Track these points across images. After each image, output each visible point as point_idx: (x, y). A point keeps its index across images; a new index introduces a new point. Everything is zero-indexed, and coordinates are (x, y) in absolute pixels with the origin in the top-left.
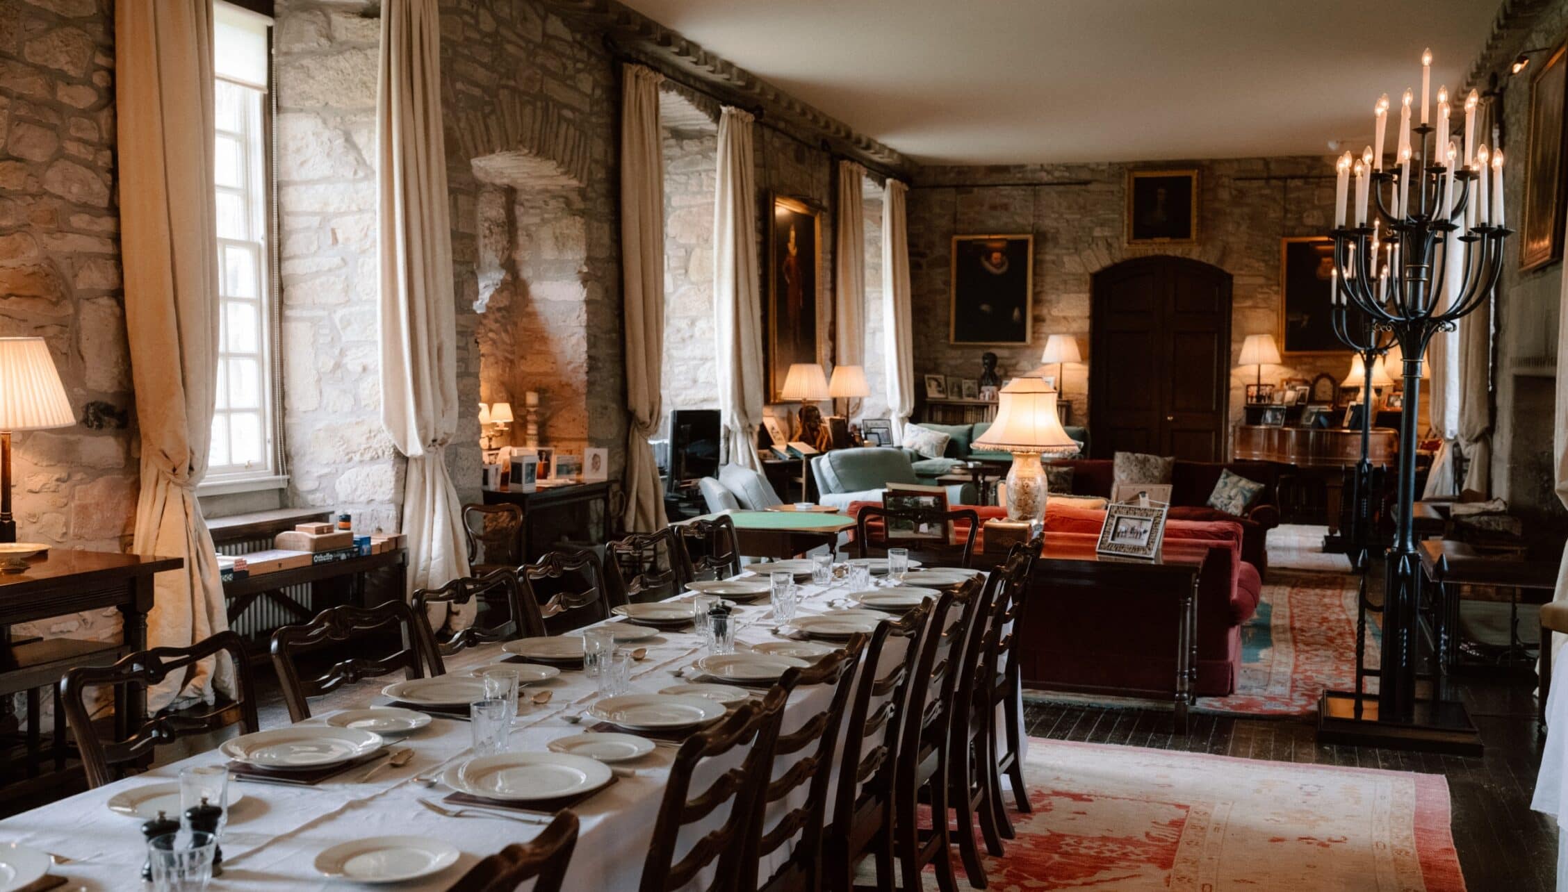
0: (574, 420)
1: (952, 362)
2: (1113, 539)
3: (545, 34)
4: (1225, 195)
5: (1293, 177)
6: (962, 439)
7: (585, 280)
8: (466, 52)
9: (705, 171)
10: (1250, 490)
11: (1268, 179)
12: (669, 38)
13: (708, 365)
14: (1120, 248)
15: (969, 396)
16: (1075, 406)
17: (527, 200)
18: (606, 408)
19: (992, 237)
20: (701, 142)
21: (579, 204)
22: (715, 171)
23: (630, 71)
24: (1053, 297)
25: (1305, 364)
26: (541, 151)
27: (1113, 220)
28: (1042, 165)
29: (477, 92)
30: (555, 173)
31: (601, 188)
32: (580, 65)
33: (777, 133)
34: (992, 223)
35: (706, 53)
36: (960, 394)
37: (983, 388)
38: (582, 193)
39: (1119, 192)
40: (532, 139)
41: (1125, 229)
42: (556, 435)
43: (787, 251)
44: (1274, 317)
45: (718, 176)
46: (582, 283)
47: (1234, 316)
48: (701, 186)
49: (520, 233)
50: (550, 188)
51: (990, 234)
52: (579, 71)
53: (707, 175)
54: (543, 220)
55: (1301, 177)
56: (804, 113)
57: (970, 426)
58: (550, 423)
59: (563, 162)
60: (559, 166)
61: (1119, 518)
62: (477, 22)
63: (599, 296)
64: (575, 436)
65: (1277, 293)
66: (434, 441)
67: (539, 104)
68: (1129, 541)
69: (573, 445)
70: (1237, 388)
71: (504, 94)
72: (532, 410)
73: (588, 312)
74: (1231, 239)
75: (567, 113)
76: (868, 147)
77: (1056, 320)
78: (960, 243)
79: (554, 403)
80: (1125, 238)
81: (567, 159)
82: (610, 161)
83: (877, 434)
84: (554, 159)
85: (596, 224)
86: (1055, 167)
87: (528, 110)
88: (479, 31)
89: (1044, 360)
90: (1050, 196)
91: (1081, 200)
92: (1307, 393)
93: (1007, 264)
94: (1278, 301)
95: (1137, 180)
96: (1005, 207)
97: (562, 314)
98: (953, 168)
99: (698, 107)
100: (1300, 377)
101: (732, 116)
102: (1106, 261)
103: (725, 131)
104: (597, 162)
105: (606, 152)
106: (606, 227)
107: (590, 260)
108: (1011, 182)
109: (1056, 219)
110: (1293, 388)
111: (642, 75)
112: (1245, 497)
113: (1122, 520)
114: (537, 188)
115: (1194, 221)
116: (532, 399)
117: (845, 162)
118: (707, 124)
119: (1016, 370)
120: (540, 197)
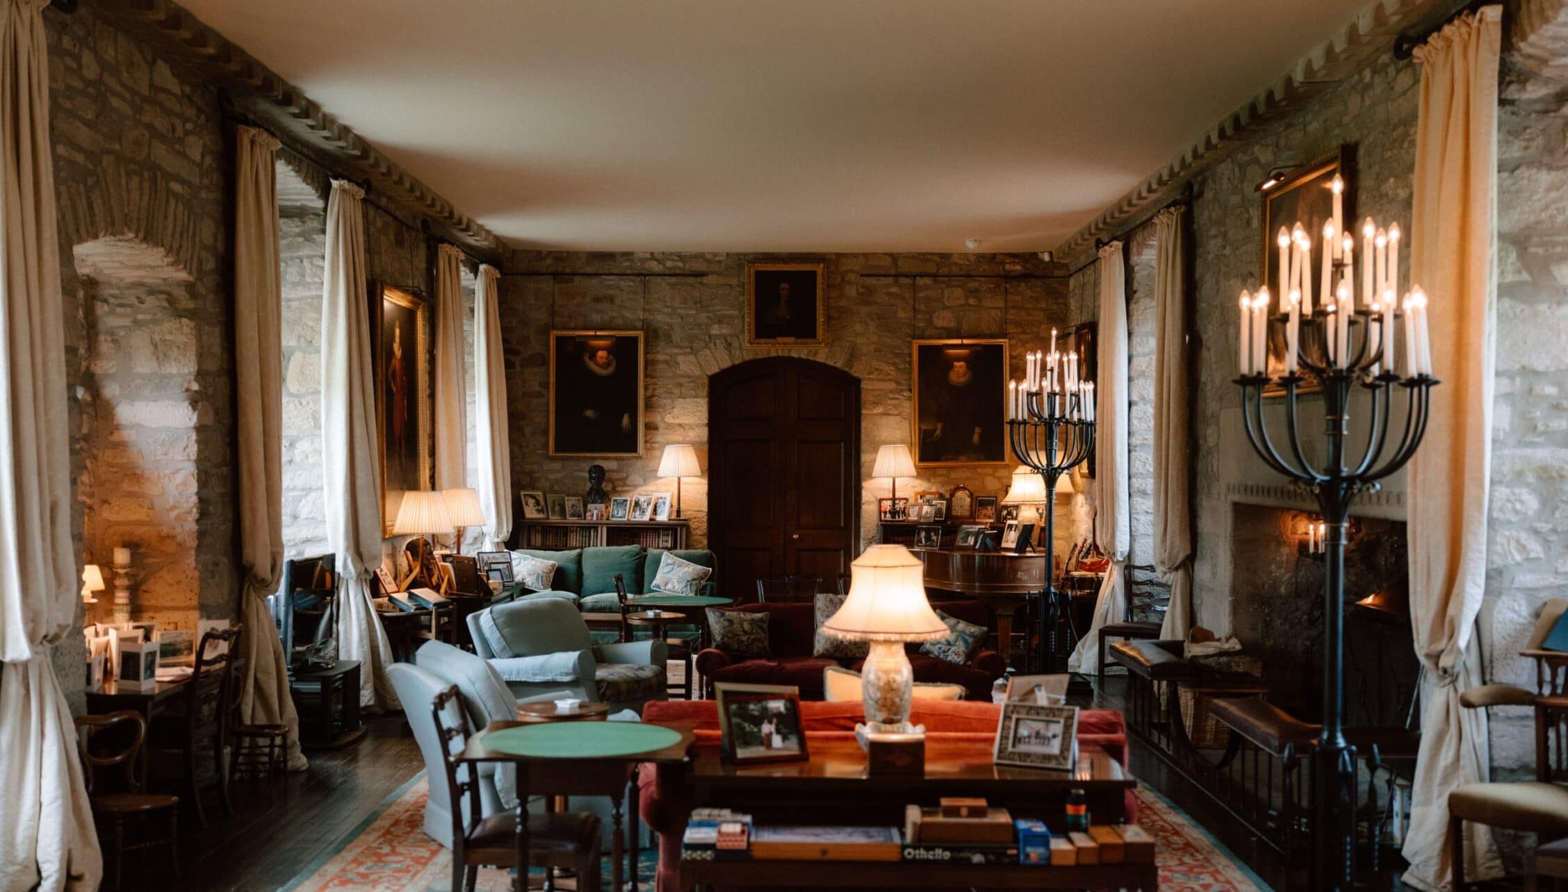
0: (178, 583)
1: (552, 476)
2: (1014, 745)
3: (151, 85)
4: (852, 292)
5: (922, 276)
6: (571, 567)
7: (195, 401)
8: (68, 105)
9: (308, 257)
10: (971, 635)
11: (896, 276)
12: (290, 97)
13: (313, 495)
14: (741, 348)
15: (573, 515)
16: (693, 525)
17: (113, 296)
18: (216, 564)
19: (598, 333)
20: (304, 222)
21: (187, 303)
22: (323, 257)
23: (247, 134)
24: (667, 401)
25: (940, 475)
26: (149, 237)
27: (731, 317)
28: (652, 254)
29: (80, 158)
30: (160, 263)
31: (210, 281)
32: (189, 126)
33: (380, 211)
34: (596, 318)
35: (325, 116)
36: (563, 513)
37: (590, 506)
38: (190, 288)
39: (739, 286)
40: (139, 219)
41: (746, 327)
42: (153, 602)
43: (391, 353)
44: (906, 424)
45: (327, 264)
46: (190, 404)
47: (864, 424)
48: (303, 276)
49: (102, 338)
50: (146, 280)
51: (596, 329)
52: (187, 133)
53: (311, 263)
54: (136, 322)
55: (928, 275)
56: (412, 190)
57: (578, 551)
58: (144, 587)
59: (171, 248)
60: (166, 256)
61: (1018, 720)
62: (80, 66)
63: (210, 420)
64: (183, 604)
65: (909, 399)
66: (45, 637)
67: (146, 174)
68: (1035, 748)
69: (177, 616)
70: (869, 503)
71: (107, 160)
72: (122, 571)
73: (199, 442)
74: (859, 341)
75: (176, 187)
76: (467, 229)
77: (670, 427)
78: (559, 340)
79: (150, 560)
80: (747, 337)
81: (176, 246)
82: (220, 246)
83: (499, 570)
84: (163, 246)
85: (207, 328)
86: (666, 256)
87: (136, 179)
88: (82, 78)
89: (660, 474)
90: (662, 287)
91: (696, 294)
92: (944, 508)
93: (614, 364)
94: (909, 407)
95: (757, 273)
96: (611, 299)
97: (163, 444)
98: (550, 252)
99: (305, 180)
100: (934, 490)
101: (343, 191)
102: (726, 363)
103: (335, 210)
104: (205, 247)
105: (215, 236)
106: (217, 331)
107: (200, 375)
108: (616, 271)
109: (669, 314)
110: (929, 503)
111: (258, 140)
112: (966, 641)
113: (1021, 723)
114: (128, 280)
115: (820, 319)
116: (121, 557)
117: (445, 245)
118: (312, 200)
119: (625, 485)
120: (132, 291)
